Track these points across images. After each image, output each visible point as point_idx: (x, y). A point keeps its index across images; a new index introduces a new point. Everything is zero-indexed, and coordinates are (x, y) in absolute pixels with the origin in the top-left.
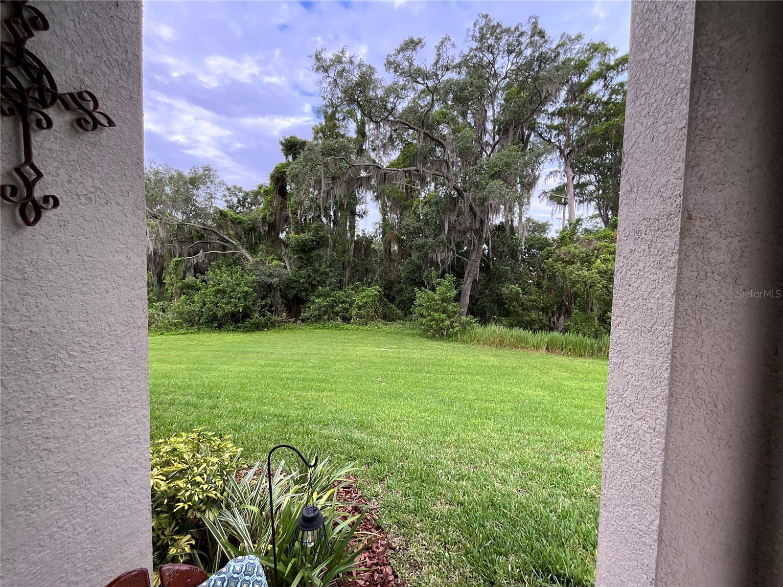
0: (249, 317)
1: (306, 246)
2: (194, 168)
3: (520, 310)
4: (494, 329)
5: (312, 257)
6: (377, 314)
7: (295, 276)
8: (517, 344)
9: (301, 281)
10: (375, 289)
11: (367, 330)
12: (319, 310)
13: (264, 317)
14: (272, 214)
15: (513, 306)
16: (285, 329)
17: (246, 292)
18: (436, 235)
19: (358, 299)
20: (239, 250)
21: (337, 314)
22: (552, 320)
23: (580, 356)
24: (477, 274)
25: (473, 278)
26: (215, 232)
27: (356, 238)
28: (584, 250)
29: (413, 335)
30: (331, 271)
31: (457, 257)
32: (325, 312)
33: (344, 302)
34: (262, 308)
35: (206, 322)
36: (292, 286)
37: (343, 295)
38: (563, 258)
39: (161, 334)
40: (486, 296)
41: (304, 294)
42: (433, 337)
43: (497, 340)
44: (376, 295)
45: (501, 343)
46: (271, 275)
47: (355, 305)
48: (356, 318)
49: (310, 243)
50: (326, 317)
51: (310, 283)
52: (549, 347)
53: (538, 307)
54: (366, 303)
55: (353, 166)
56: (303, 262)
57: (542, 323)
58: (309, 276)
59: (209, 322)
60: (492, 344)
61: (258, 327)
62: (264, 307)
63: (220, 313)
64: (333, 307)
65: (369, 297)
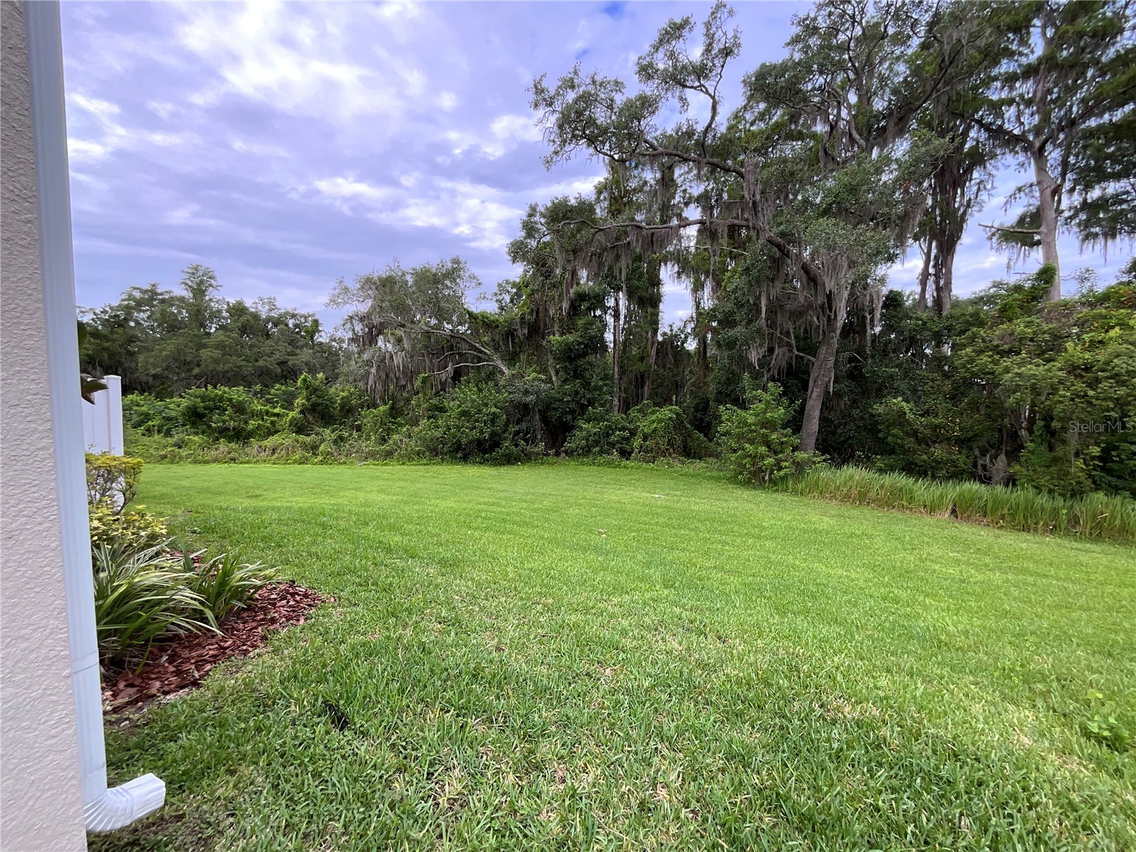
0: (498, 447)
1: (571, 350)
2: (442, 262)
3: (910, 443)
4: (853, 474)
5: (580, 366)
6: (672, 447)
7: (559, 393)
8: (892, 501)
9: (565, 400)
10: (670, 410)
11: (652, 469)
12: (587, 440)
13: (517, 447)
14: (532, 311)
15: (893, 435)
16: (542, 464)
17: (494, 413)
18: (750, 322)
19: (645, 425)
20: (493, 361)
21: (613, 445)
22: (980, 462)
23: (1025, 528)
24: (829, 381)
25: (823, 388)
26: (464, 340)
27: (660, 338)
28: (1045, 327)
29: (718, 479)
30: (606, 385)
31: (797, 356)
32: (597, 443)
33: (623, 429)
34: (515, 435)
35: (450, 451)
36: (554, 406)
37: (622, 418)
38: (998, 346)
39: (403, 464)
40: (855, 419)
41: (569, 417)
42: (747, 484)
43: (854, 492)
44: (670, 418)
45: (862, 498)
46: (526, 392)
47: (640, 434)
48: (639, 452)
49: (577, 347)
50: (597, 449)
51: (578, 402)
52: (957, 510)
53: (948, 439)
54: (655, 430)
55: (600, 230)
56: (569, 374)
57: (956, 466)
58: (577, 393)
59: (453, 451)
60: (846, 498)
61: (509, 460)
62: (517, 433)
63: (464, 441)
64: (608, 435)
65: (660, 421)
